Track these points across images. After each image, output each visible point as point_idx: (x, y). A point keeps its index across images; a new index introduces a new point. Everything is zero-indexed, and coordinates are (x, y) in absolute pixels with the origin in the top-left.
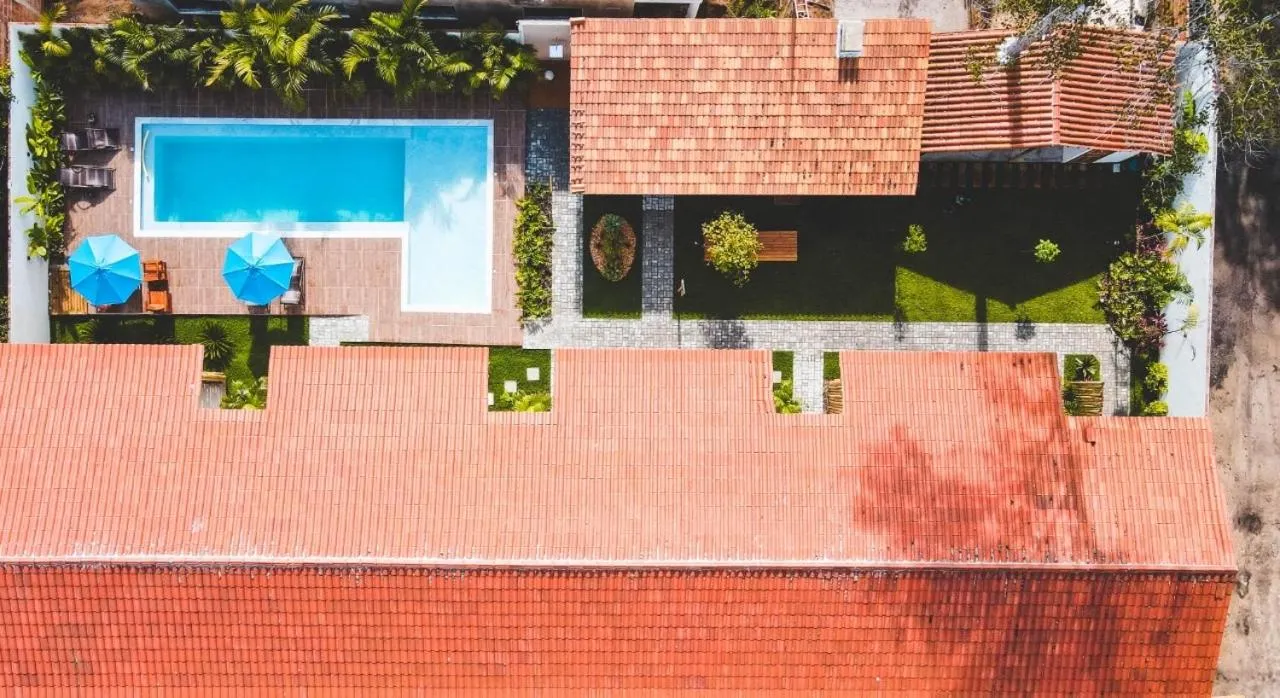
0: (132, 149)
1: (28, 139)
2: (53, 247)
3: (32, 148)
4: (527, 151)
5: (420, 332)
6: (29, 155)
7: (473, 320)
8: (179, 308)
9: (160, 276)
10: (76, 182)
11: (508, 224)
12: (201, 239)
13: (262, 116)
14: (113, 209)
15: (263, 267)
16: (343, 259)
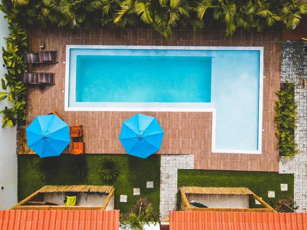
0: (64, 62)
1: (3, 56)
2: (20, 117)
3: (5, 61)
4: (280, 65)
5: (222, 164)
6: (4, 66)
7: (252, 157)
8: (90, 150)
9: (79, 134)
10: (33, 81)
11: (271, 105)
12: (101, 112)
13: (136, 45)
14: (53, 96)
15: (147, 136)
16: (180, 123)
